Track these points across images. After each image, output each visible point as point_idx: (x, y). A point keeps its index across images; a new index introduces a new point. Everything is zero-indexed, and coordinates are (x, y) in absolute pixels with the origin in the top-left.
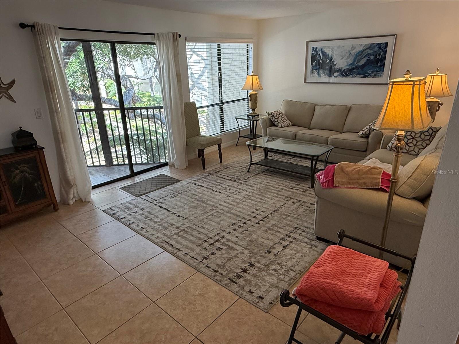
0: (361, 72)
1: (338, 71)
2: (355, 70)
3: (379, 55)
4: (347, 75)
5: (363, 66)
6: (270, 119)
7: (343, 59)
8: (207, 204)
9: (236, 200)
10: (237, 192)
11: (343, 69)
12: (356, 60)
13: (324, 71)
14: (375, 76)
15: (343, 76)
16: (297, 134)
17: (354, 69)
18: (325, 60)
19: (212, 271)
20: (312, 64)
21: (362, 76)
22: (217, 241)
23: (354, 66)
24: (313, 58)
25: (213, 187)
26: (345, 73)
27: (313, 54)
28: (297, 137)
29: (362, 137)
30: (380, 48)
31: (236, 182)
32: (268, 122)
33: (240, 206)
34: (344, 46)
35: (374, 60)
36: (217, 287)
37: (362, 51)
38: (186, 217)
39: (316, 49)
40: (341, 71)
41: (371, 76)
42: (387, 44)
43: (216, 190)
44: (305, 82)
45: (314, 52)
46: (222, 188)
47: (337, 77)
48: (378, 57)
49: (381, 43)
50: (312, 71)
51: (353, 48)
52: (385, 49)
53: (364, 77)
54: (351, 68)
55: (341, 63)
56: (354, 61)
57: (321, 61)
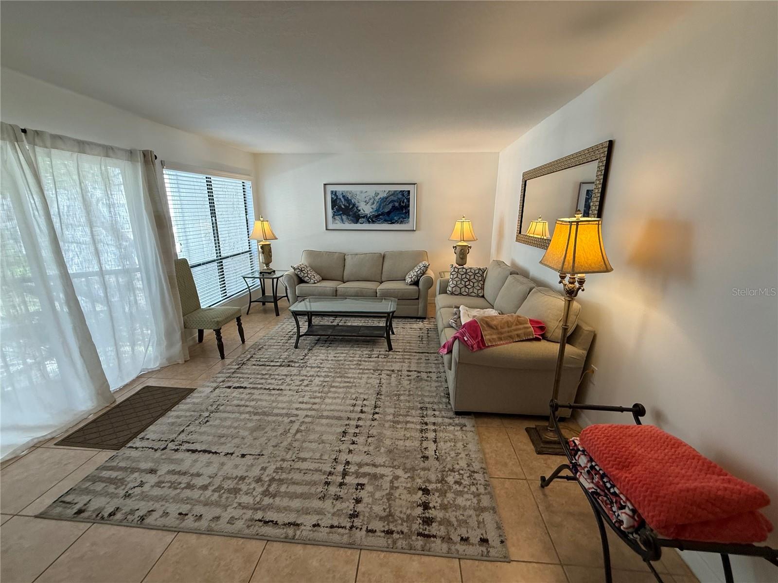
0: (387, 218)
1: (363, 217)
2: (380, 217)
3: (403, 202)
4: (373, 222)
5: (389, 213)
6: (297, 275)
7: (367, 205)
8: (277, 415)
9: (315, 394)
10: (306, 382)
11: (369, 215)
12: (381, 207)
13: (348, 217)
14: (401, 222)
15: (369, 222)
16: (338, 289)
17: (379, 215)
18: (348, 205)
19: (383, 534)
20: (332, 209)
21: (389, 222)
22: (345, 474)
23: (380, 213)
24: (334, 203)
25: (262, 384)
26: (372, 219)
27: (332, 198)
28: (338, 293)
29: (410, 285)
30: (403, 195)
31: (292, 366)
32: (296, 279)
33: (328, 401)
34: (366, 192)
35: (398, 207)
36: (414, 563)
37: (387, 198)
38: (258, 452)
39: (336, 193)
40: (367, 217)
41: (398, 222)
42: (409, 192)
43: (272, 387)
44: (327, 229)
45: (333, 196)
46: (280, 382)
47: (363, 224)
48: (402, 204)
49: (404, 191)
50: (333, 217)
51: (377, 194)
52: (408, 197)
53: (391, 224)
54: (376, 214)
55: (367, 209)
56: (380, 207)
57: (343, 207)
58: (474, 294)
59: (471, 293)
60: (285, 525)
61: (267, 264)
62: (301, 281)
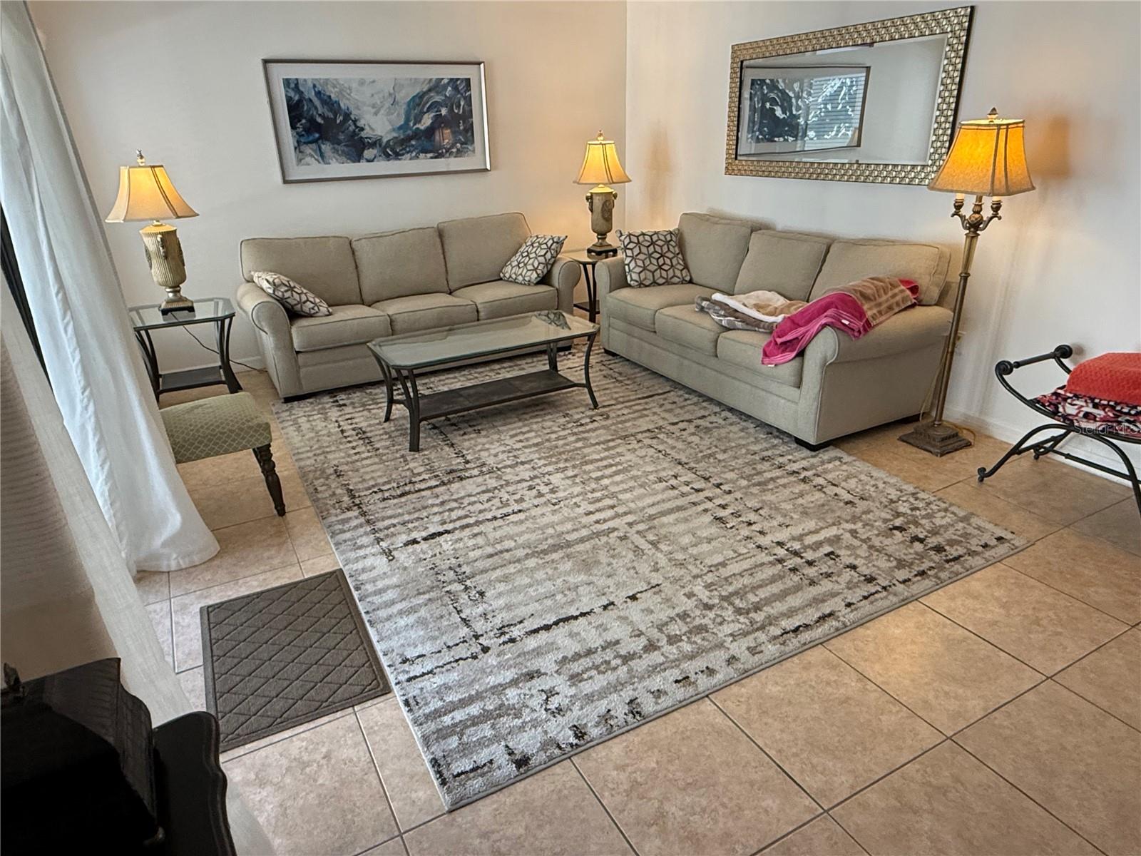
0: (426, 144)
1: (373, 145)
2: (413, 142)
3: (458, 107)
4: (397, 156)
5: (430, 131)
7: (380, 115)
8: (582, 540)
9: (589, 497)
10: (543, 488)
11: (385, 140)
12: (412, 118)
13: (336, 146)
14: (459, 153)
15: (388, 157)
16: (393, 318)
17: (409, 138)
18: (331, 116)
20: (293, 127)
21: (431, 155)
23: (409, 132)
24: (295, 110)
25: (468, 516)
26: (392, 150)
27: (289, 100)
28: (398, 327)
30: (456, 88)
31: (469, 477)
33: (624, 497)
34: (374, 82)
35: (449, 117)
37: (421, 96)
39: (297, 85)
40: (380, 145)
41: (451, 153)
42: (468, 81)
43: (495, 514)
44: (286, 182)
45: (292, 94)
46: (497, 503)
47: (372, 161)
48: (456, 111)
49: (458, 79)
50: (298, 147)
51: (397, 85)
52: (468, 94)
53: (436, 157)
54: (402, 137)
55: (380, 125)
56: (407, 120)
57: (319, 120)
58: (675, 280)
59: (672, 277)
60: (817, 622)
61: (176, 288)
62: (294, 314)
